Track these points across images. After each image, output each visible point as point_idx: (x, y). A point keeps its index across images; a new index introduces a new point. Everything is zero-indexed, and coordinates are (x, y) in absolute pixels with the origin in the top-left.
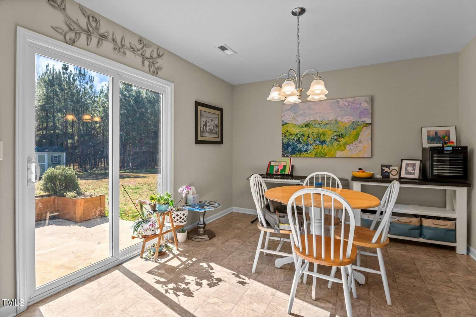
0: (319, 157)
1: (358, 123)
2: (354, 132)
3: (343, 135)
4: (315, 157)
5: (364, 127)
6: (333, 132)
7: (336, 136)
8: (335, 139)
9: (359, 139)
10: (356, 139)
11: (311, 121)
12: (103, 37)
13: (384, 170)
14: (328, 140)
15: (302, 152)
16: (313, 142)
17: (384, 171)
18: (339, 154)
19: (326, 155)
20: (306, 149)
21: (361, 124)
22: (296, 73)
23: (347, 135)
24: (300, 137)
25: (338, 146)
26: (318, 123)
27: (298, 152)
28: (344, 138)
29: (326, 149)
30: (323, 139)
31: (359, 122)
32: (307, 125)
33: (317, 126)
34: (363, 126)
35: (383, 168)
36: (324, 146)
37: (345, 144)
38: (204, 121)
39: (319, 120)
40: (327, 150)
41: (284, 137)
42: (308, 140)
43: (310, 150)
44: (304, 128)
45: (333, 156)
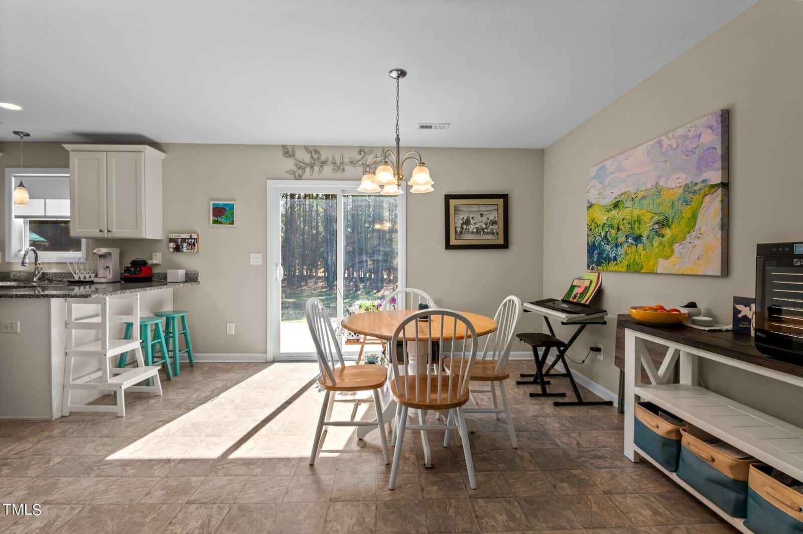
0: (632, 272)
1: (697, 188)
2: (687, 212)
3: (669, 222)
4: (626, 272)
5: (706, 195)
6: (653, 215)
7: (657, 223)
8: (656, 232)
9: (697, 226)
10: (692, 229)
11: (622, 194)
12: (324, 163)
13: (740, 312)
14: (645, 234)
15: (610, 260)
16: (624, 239)
17: (740, 316)
18: (663, 266)
19: (641, 269)
20: (614, 255)
21: (700, 190)
22: (396, 155)
23: (676, 221)
24: (607, 229)
25: (661, 247)
26: (630, 199)
27: (605, 261)
28: (670, 227)
29: (643, 253)
30: (638, 233)
31: (696, 184)
32: (616, 205)
33: (629, 204)
34: (704, 192)
35: (738, 306)
36: (639, 249)
37: (673, 241)
38: (463, 218)
39: (631, 190)
40: (644, 255)
41: (589, 232)
42: (618, 235)
43: (620, 256)
44: (613, 211)
45: (652, 272)
